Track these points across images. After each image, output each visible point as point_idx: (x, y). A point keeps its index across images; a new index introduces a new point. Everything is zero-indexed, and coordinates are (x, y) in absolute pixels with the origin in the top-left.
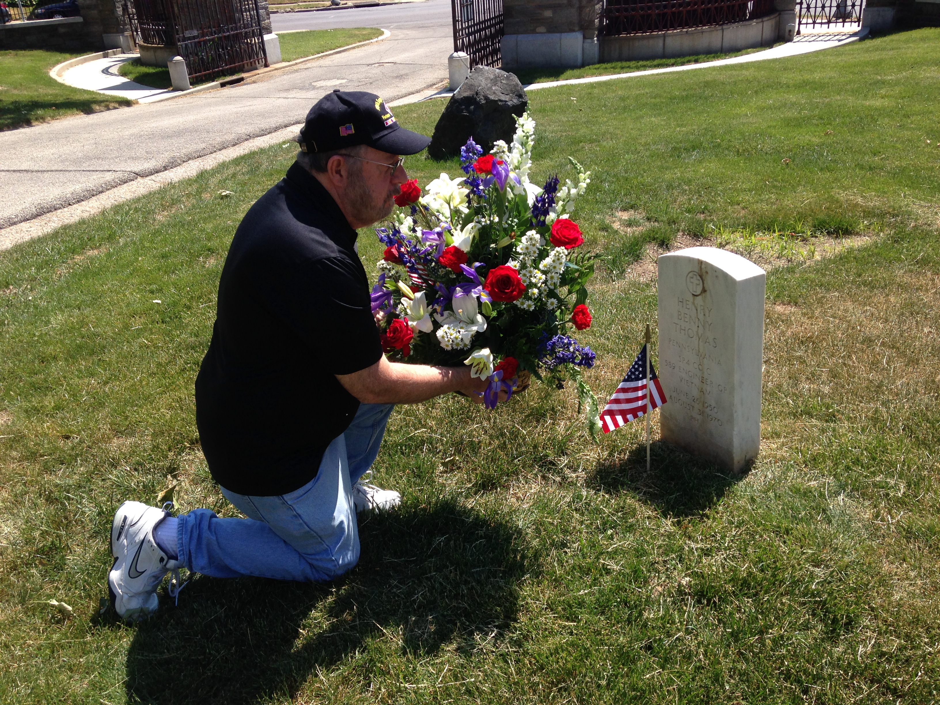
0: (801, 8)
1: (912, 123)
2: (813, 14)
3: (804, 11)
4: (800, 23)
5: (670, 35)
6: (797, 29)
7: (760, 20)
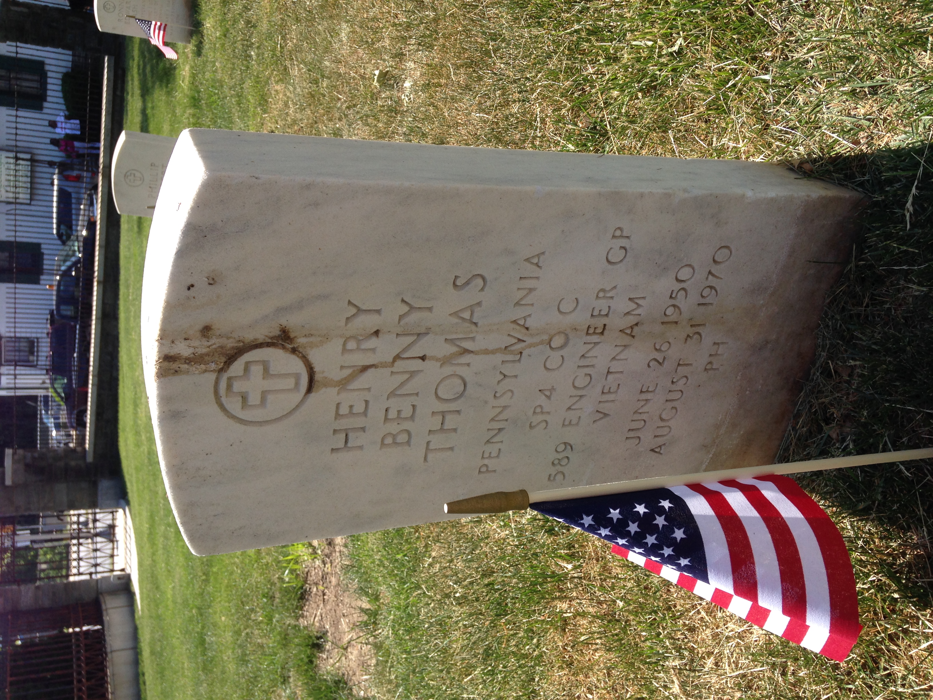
0: (96, 573)
2: (101, 560)
3: (99, 569)
4: (112, 571)
6: (118, 573)
7: (104, 612)
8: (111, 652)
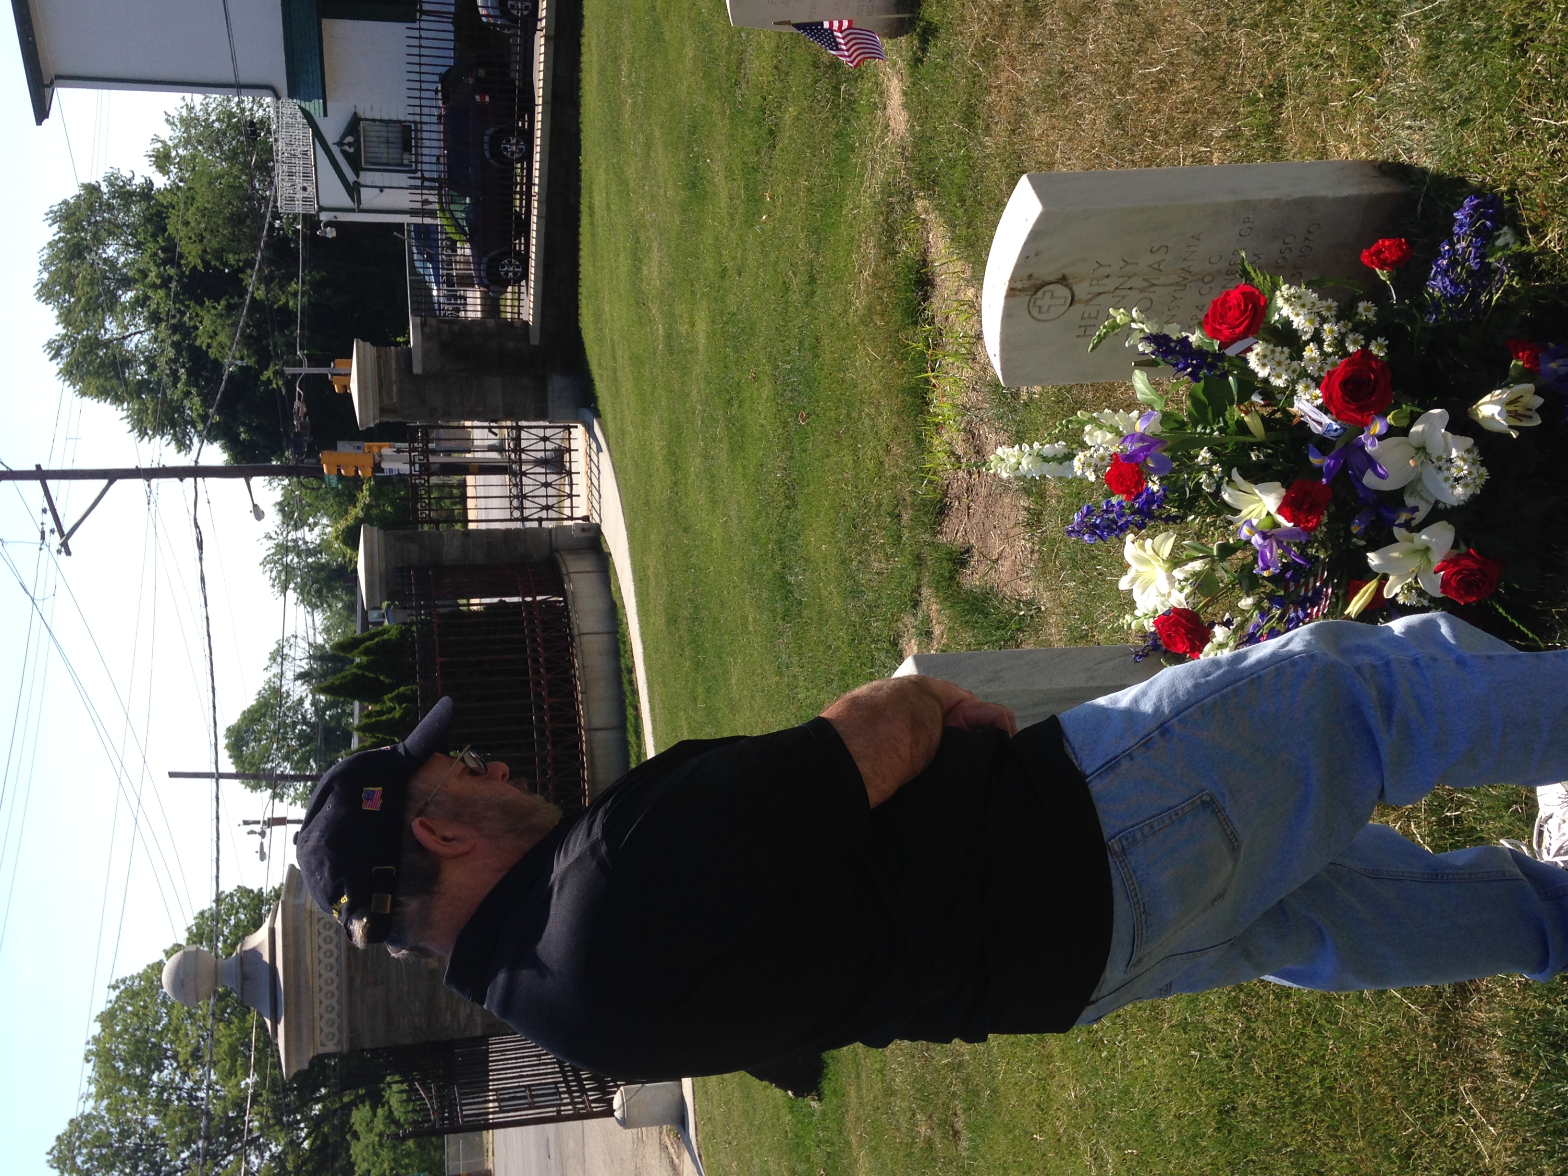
0: (547, 519)
1: (734, 258)
2: (555, 500)
3: (552, 514)
4: (571, 518)
5: (588, 721)
6: (580, 522)
7: (566, 578)
8: (580, 635)
